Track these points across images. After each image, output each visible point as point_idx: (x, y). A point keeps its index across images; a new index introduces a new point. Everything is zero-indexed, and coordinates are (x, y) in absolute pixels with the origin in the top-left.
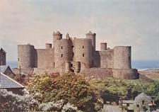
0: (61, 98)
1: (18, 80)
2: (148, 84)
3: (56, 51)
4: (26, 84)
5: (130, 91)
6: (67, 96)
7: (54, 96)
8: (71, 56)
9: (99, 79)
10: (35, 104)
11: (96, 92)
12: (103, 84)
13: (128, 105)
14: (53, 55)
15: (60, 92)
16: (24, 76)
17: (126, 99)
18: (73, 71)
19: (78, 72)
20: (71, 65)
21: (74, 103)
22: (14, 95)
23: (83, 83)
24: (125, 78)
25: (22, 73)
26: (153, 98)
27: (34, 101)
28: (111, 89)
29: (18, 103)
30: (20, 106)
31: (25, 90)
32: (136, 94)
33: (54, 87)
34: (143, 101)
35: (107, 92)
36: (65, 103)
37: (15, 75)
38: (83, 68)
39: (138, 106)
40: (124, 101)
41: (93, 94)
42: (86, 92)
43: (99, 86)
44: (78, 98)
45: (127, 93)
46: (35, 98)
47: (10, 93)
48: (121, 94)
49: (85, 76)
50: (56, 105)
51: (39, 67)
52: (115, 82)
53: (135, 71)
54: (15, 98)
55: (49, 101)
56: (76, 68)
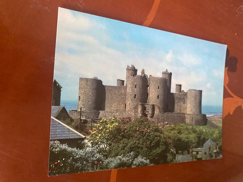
0: (131, 149)
1: (76, 128)
2: (213, 130)
3: (129, 90)
4: (88, 133)
5: (199, 137)
6: (138, 148)
7: (123, 148)
8: (144, 97)
9: (172, 126)
11: (170, 141)
12: (176, 131)
13: (197, 153)
14: (125, 94)
15: (131, 142)
16: (85, 122)
17: (196, 147)
18: (146, 115)
19: (152, 117)
20: (144, 109)
21: (146, 156)
22: (70, 149)
23: (157, 130)
24: (196, 125)
25: (83, 118)
26: (217, 144)
27: (98, 156)
28: (183, 136)
29: (76, 160)
30: (79, 164)
31: (86, 141)
32: (204, 140)
33: (123, 137)
34: (210, 148)
35: (179, 140)
36: (136, 156)
37: (72, 120)
38: (157, 112)
39: (205, 153)
40: (195, 149)
41: (166, 143)
42: (159, 141)
43: (172, 134)
44: (150, 148)
45: (197, 140)
46: (99, 152)
47: (64, 146)
48: (191, 142)
49: (159, 122)
50: (125, 159)
51: (107, 109)
52: (187, 129)
53: (204, 116)
54: (71, 153)
55: (117, 155)
56: (149, 112)
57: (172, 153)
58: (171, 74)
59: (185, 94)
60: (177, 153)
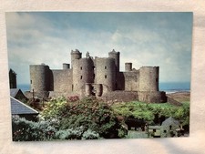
0: (81, 124)
1: (31, 105)
2: (175, 107)
3: (75, 72)
4: (41, 110)
5: (156, 115)
6: (88, 122)
7: (73, 123)
8: (90, 78)
9: (123, 103)
10: (51, 131)
11: (120, 117)
12: (127, 109)
13: (155, 130)
14: (71, 76)
15: (80, 118)
16: (38, 100)
17: (152, 125)
18: (94, 94)
19: (100, 95)
20: (91, 88)
21: (96, 130)
22: (27, 122)
23: (106, 107)
24: (152, 102)
25: (36, 98)
26: (181, 123)
27: (51, 128)
28: (136, 114)
29: (33, 131)
30: (35, 134)
31: (40, 116)
32: (163, 118)
33: (72, 113)
34: (171, 127)
35: (132, 117)
36: (86, 130)
37: (27, 99)
38: (105, 91)
39: (165, 131)
40: (150, 127)
41: (116, 120)
42: (108, 118)
43: (122, 111)
44: (100, 124)
45: (154, 117)
46: (51, 125)
47: (23, 120)
48: (147, 120)
49: (107, 100)
50: (75, 132)
51: (55, 90)
52: (141, 107)
53: (163, 93)
54: (28, 125)
55: (67, 128)
56: (97, 91)
57: (123, 129)
58: (118, 54)
59: (137, 72)
60: (129, 129)
